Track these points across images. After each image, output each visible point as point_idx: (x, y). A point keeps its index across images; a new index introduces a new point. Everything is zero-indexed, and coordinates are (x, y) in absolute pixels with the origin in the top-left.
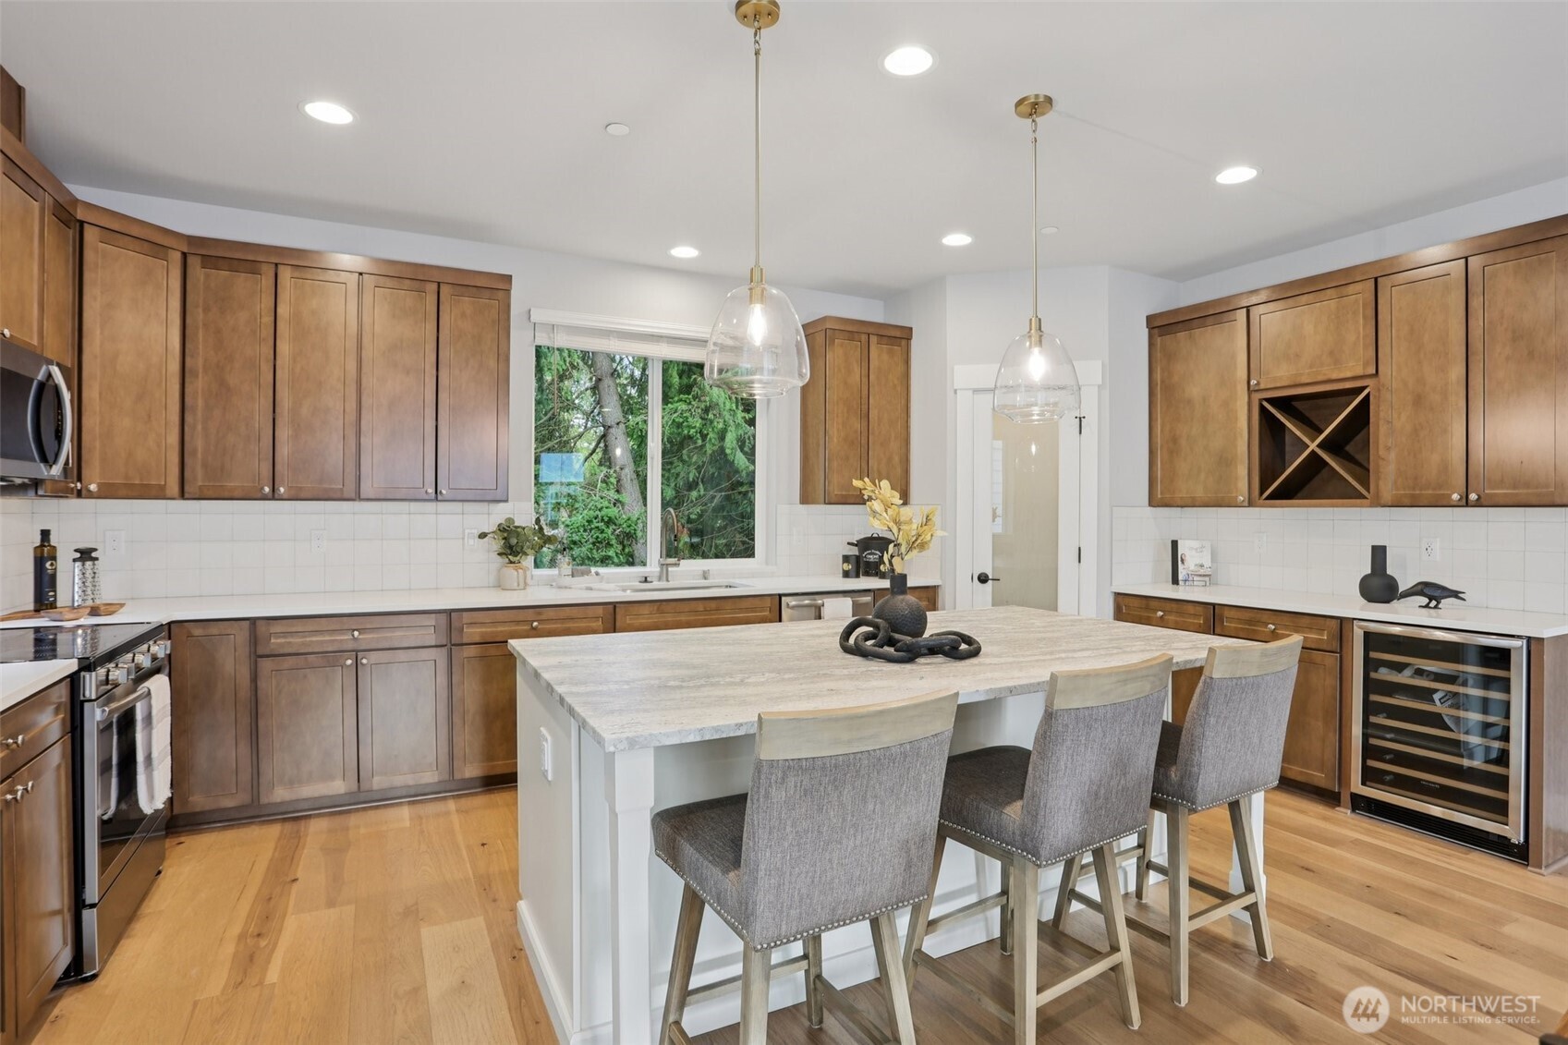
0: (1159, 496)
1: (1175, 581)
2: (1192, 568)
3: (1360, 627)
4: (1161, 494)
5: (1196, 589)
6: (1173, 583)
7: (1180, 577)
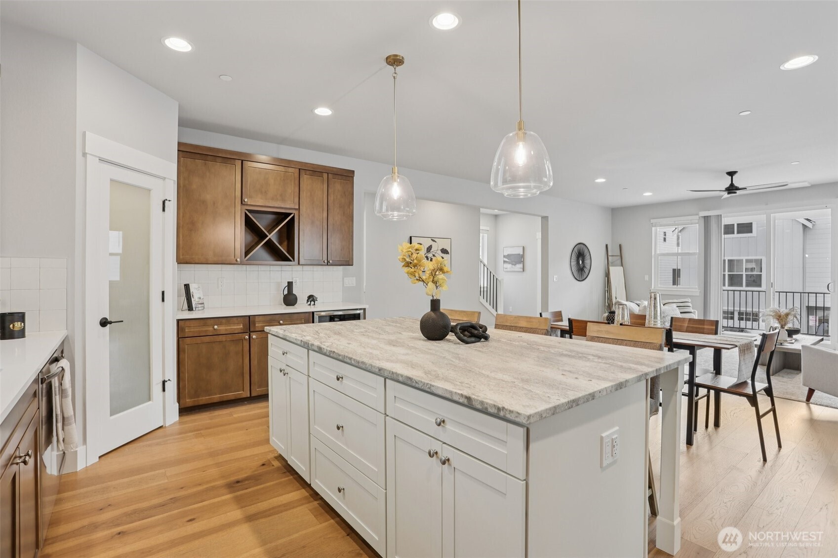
0: (181, 257)
1: (190, 308)
2: (197, 300)
3: (316, 315)
4: (183, 255)
5: (200, 312)
6: (189, 310)
7: (194, 306)
